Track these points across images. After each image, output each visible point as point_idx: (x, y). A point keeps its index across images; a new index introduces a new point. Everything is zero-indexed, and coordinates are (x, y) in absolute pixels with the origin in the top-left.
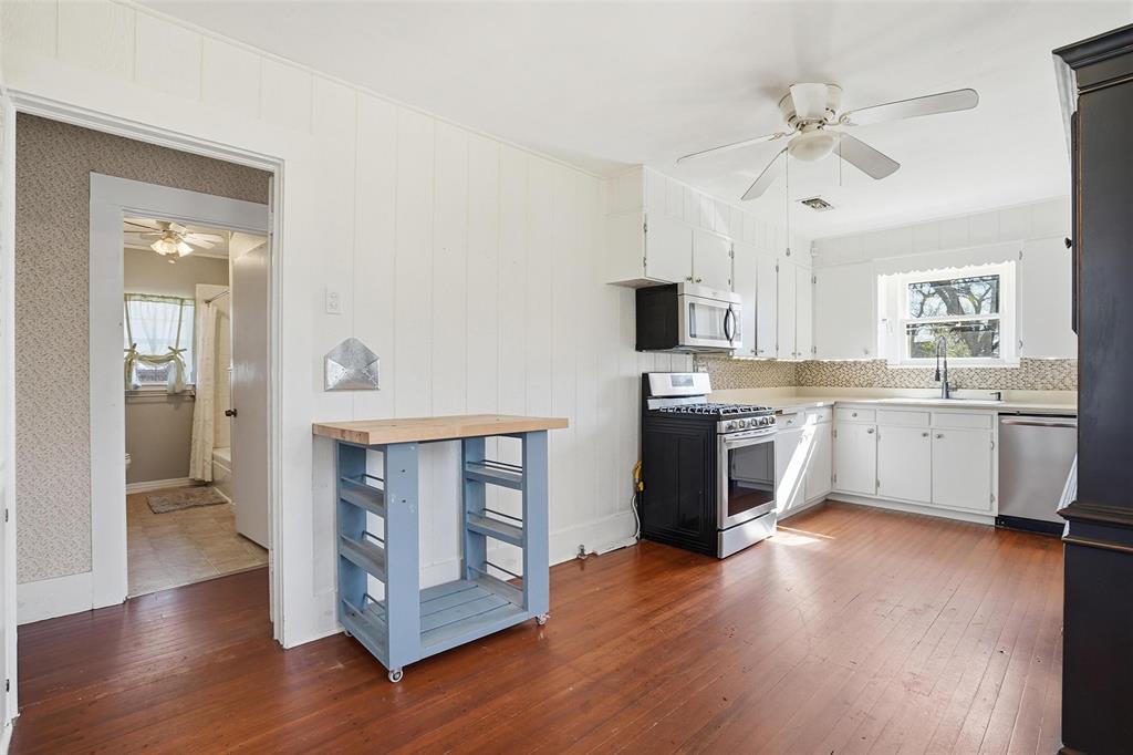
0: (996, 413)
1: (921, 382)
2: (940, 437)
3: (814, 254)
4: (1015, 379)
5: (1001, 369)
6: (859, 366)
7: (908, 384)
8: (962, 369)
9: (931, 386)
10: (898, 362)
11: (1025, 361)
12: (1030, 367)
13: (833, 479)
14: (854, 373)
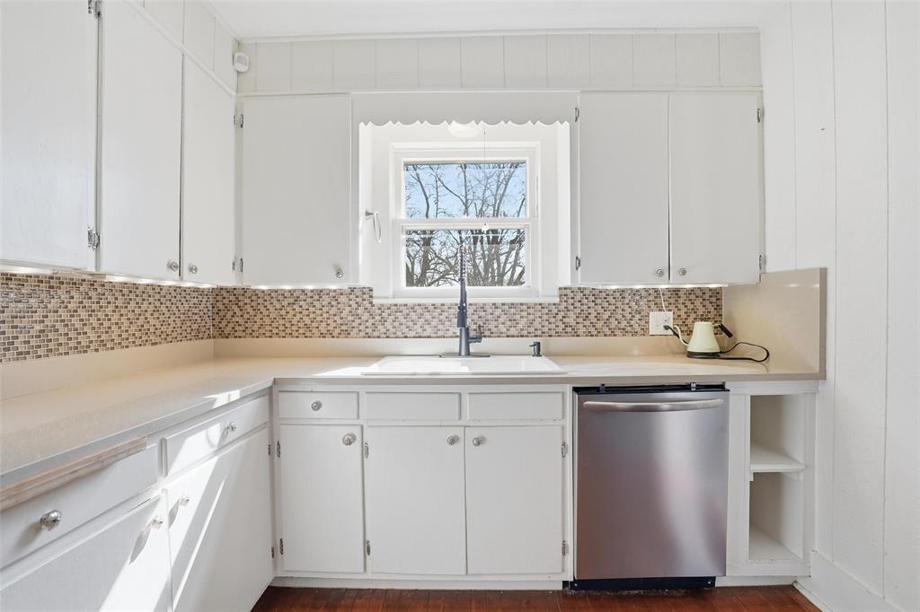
0: (568, 388)
1: (426, 327)
2: (479, 442)
3: (243, 68)
4: (553, 320)
5: (535, 304)
6: (326, 300)
7: (405, 330)
8: (485, 304)
9: (440, 333)
10: (391, 293)
11: (564, 292)
12: (571, 301)
13: (278, 549)
14: (318, 312)
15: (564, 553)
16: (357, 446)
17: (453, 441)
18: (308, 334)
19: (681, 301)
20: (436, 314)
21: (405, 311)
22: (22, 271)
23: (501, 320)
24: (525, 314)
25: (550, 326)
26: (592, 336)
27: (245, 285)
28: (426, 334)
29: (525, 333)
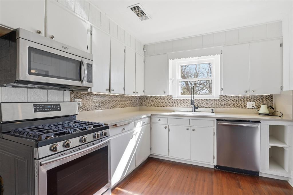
1: (185, 105)
2: (193, 130)
3: (145, 51)
4: (218, 104)
5: (213, 100)
6: (162, 98)
7: (180, 105)
8: (199, 99)
9: (188, 106)
10: (177, 97)
11: (221, 96)
12: (223, 99)
13: (151, 149)
14: (160, 101)
15: (214, 159)
16: (167, 129)
17: (188, 129)
18: (158, 106)
19: (258, 99)
20: (187, 102)
21: (180, 101)
22: (101, 94)
23: (204, 103)
24: (210, 102)
25: (217, 105)
26: (229, 108)
27: (146, 95)
28: (185, 106)
29: (210, 107)
